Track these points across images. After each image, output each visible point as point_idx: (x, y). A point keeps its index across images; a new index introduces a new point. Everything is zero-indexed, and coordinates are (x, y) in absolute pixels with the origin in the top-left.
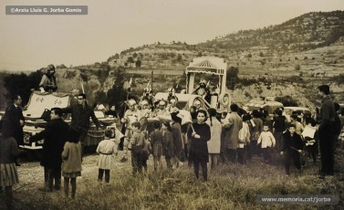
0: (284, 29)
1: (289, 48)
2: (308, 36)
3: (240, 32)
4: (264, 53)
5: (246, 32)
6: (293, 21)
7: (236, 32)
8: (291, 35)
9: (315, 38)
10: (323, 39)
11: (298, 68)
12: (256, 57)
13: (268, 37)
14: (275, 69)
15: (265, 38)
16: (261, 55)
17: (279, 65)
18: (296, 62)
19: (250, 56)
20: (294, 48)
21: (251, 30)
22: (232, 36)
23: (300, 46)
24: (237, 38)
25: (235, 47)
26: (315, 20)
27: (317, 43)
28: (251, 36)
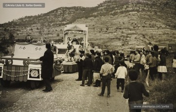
0: (48, 16)
1: (51, 25)
2: (60, 19)
3: (26, 17)
4: (39, 28)
5: (29, 17)
6: (53, 11)
7: (24, 17)
8: (52, 18)
9: (63, 20)
10: (68, 20)
11: (58, 35)
12: (35, 30)
13: (41, 20)
14: (47, 36)
15: (39, 20)
16: (38, 29)
17: (48, 34)
18: (57, 32)
19: (32, 29)
20: (54, 25)
21: (31, 16)
22: (21, 19)
23: (57, 24)
24: (24, 20)
25: (24, 25)
26: (64, 11)
27: (65, 23)
28: (32, 19)
